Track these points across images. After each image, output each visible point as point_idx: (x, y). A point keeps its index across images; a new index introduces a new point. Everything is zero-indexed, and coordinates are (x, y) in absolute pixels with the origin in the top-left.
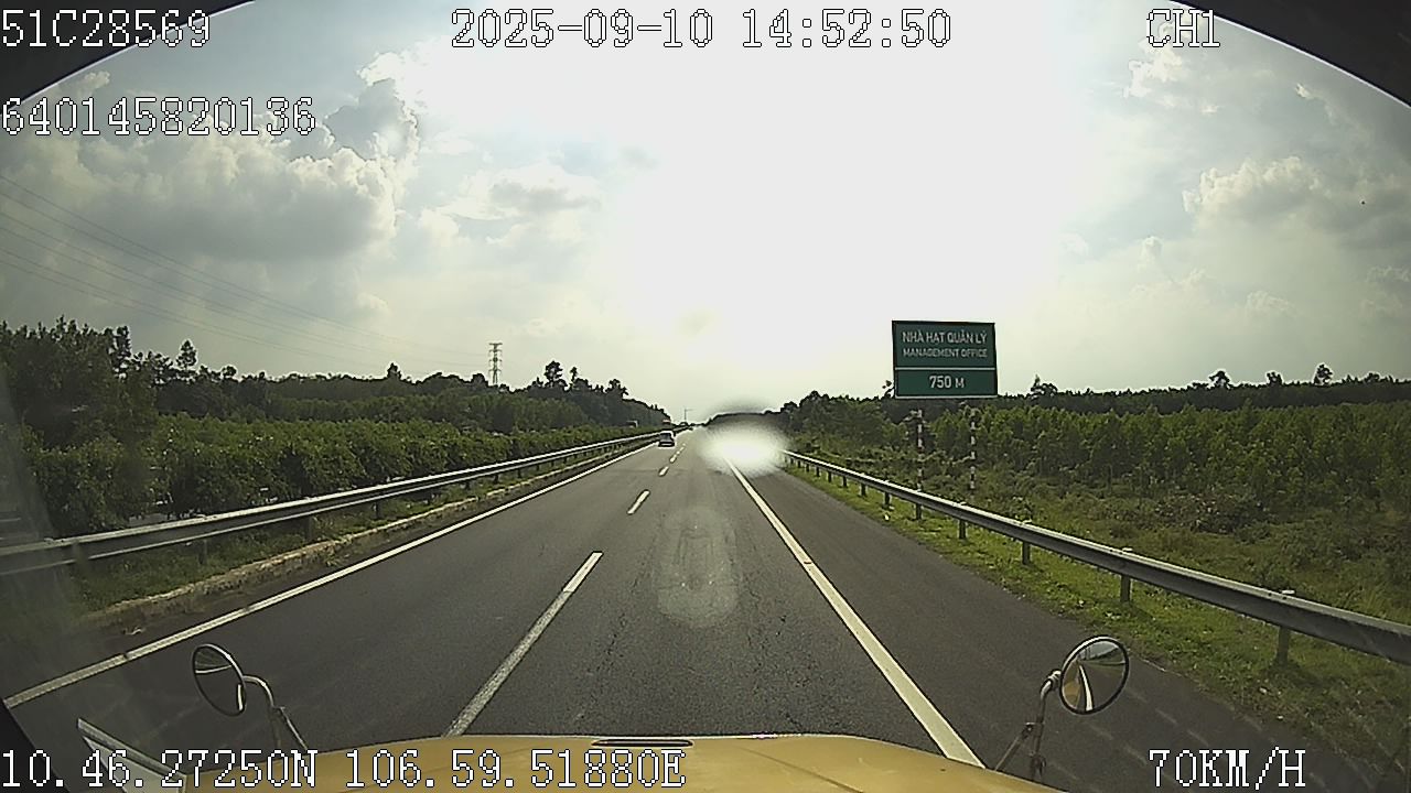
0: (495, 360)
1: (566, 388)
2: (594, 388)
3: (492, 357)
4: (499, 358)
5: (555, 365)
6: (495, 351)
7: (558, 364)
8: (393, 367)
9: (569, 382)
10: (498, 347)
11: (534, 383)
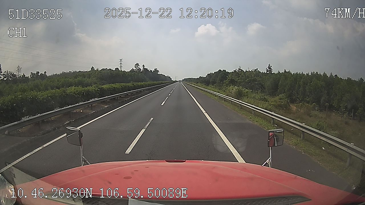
0: (121, 64)
1: (141, 71)
2: (150, 71)
3: (120, 63)
4: (122, 63)
5: (137, 64)
6: (121, 61)
7: (138, 64)
8: (93, 68)
9: (142, 69)
10: (122, 60)
11: (132, 70)
